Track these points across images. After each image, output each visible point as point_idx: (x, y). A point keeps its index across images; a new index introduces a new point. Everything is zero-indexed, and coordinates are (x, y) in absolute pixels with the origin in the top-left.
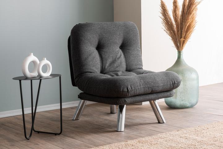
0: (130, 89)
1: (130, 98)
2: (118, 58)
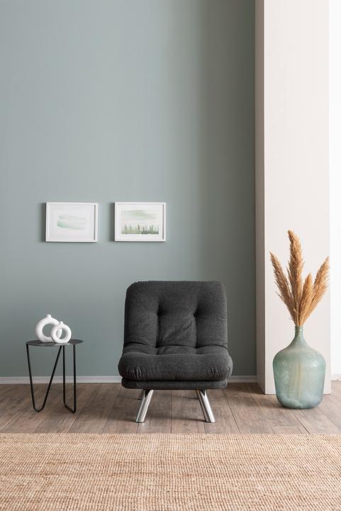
0: (139, 370)
1: (145, 383)
2: (185, 329)
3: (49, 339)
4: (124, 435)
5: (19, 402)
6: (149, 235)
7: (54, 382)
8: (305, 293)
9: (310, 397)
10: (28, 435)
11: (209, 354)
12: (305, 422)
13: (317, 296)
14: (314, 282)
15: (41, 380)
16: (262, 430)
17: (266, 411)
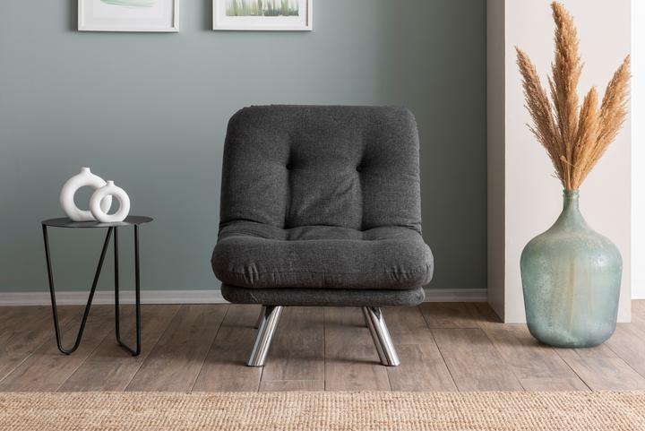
0: (253, 270)
1: (266, 293)
2: (340, 195)
3: (87, 215)
4: (235, 395)
5: (30, 337)
6: (280, 17)
7: (95, 301)
8: (583, 125)
9: (591, 325)
10: (48, 395)
11: (388, 240)
12: (583, 371)
13: (606, 133)
14: (600, 103)
15: (72, 298)
16: (501, 385)
17: (506, 351)
